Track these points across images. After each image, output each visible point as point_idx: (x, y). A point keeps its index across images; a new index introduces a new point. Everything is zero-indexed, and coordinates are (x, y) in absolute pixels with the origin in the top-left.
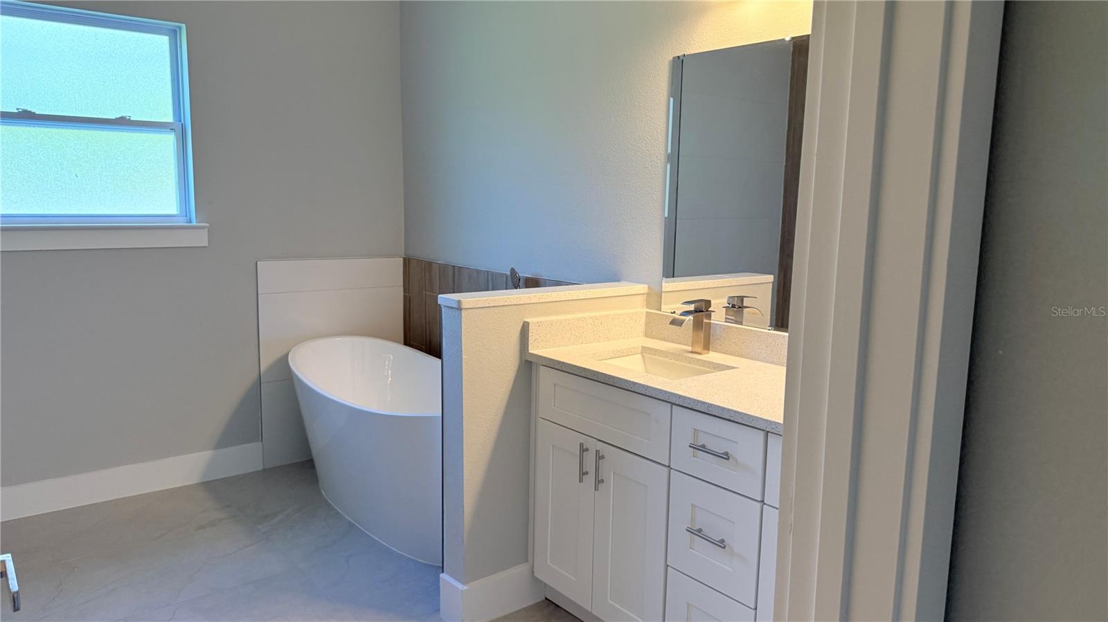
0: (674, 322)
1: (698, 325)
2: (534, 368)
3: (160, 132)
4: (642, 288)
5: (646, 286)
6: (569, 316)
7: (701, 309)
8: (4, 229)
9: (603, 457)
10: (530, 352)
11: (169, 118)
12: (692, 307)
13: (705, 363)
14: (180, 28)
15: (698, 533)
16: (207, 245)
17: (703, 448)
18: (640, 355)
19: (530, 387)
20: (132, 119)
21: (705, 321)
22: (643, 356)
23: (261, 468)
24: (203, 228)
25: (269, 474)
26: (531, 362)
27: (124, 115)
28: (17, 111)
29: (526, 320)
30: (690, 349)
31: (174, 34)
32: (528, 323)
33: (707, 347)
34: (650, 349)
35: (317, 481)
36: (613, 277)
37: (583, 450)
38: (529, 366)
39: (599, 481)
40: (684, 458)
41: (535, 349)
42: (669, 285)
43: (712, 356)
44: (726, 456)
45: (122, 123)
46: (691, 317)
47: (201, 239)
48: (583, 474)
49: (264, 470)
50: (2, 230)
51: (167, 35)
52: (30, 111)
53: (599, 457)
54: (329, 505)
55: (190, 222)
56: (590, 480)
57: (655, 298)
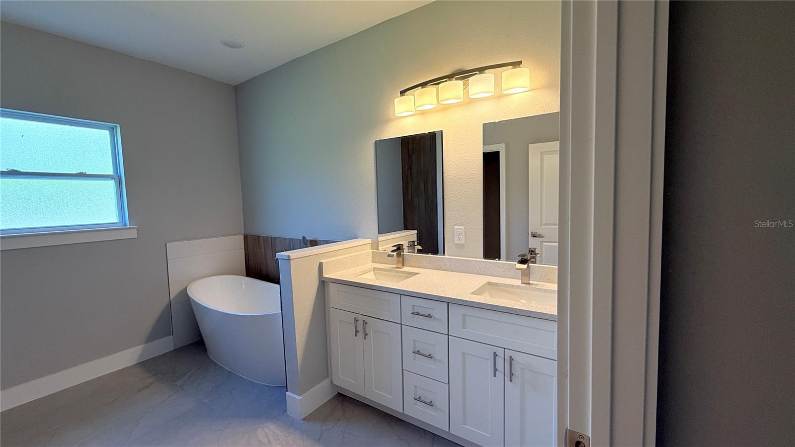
0: (389, 256)
1: (399, 255)
2: (326, 283)
3: (105, 180)
4: (369, 241)
5: (371, 240)
6: (340, 257)
7: (399, 248)
8: (2, 238)
9: (366, 323)
10: (324, 276)
11: (110, 172)
12: (395, 248)
13: (404, 272)
14: (116, 127)
15: (418, 353)
16: (136, 237)
17: (418, 314)
18: (373, 272)
19: (324, 294)
20: (87, 173)
21: (402, 253)
22: (374, 272)
23: (173, 349)
24: (134, 228)
25: (178, 351)
26: (324, 281)
27: (82, 171)
28: (7, 170)
29: (321, 261)
30: (396, 266)
31: (112, 131)
32: (322, 263)
33: (403, 265)
34: (377, 268)
35: (206, 351)
36: (355, 237)
37: (356, 320)
38: (323, 283)
39: (366, 335)
40: (408, 319)
41: (326, 275)
42: (382, 238)
43: (406, 269)
44: (429, 316)
45: (81, 176)
46: (395, 253)
47: (133, 234)
48: (357, 332)
49: (175, 350)
50: (1, 238)
51: (107, 130)
52: (17, 170)
53: (365, 323)
54: (215, 363)
55: (126, 226)
56: (361, 334)
57: (375, 245)
